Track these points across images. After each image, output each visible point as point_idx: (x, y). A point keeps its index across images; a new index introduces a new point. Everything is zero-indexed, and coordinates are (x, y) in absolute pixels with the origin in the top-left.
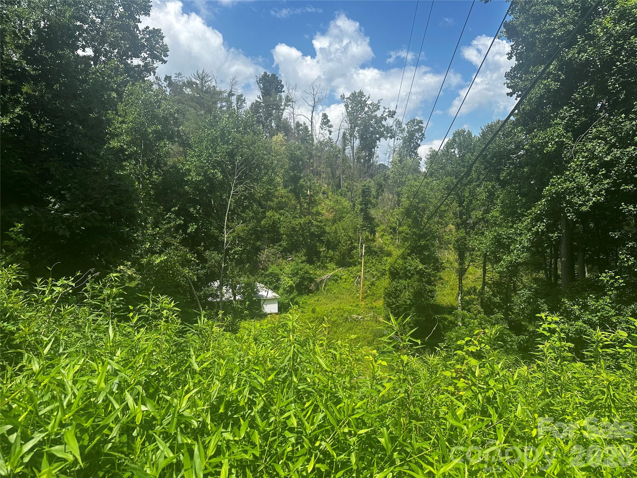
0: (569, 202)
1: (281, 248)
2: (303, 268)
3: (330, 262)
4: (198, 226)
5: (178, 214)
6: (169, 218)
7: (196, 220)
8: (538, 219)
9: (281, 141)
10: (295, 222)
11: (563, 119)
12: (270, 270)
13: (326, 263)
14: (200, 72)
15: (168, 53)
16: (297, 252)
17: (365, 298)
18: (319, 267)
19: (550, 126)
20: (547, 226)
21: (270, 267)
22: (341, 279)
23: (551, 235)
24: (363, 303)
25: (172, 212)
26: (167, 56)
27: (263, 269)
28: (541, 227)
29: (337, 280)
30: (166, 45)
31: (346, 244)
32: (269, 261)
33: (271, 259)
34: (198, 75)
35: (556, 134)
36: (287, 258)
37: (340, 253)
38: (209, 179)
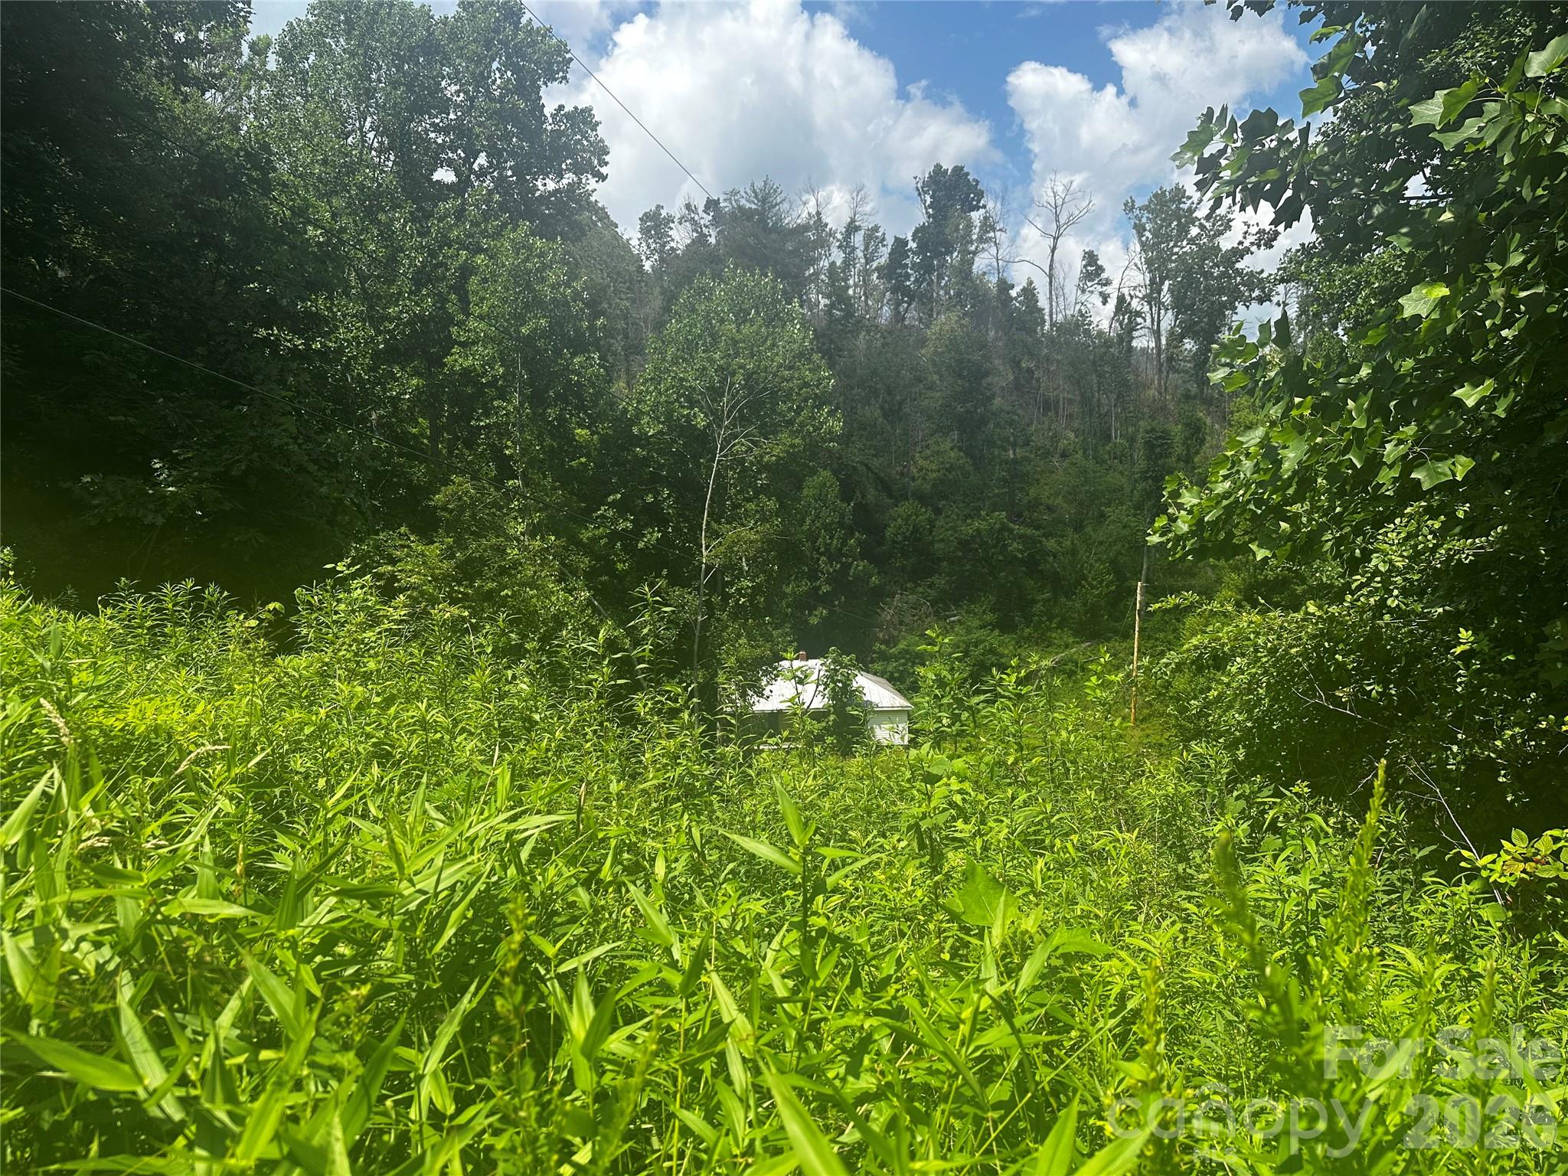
1: (933, 593)
2: (983, 641)
3: (1060, 626)
5: (622, 508)
6: (603, 516)
9: (953, 330)
10: (968, 529)
12: (902, 646)
13: (1050, 629)
14: (759, 185)
16: (972, 601)
17: (1144, 720)
18: (1028, 639)
21: (904, 638)
22: (1083, 669)
24: (1137, 733)
25: (609, 504)
26: (606, 164)
27: (886, 642)
29: (1075, 673)
31: (1101, 583)
32: (901, 623)
33: (908, 619)
34: (754, 191)
36: (949, 617)
37: (1085, 605)
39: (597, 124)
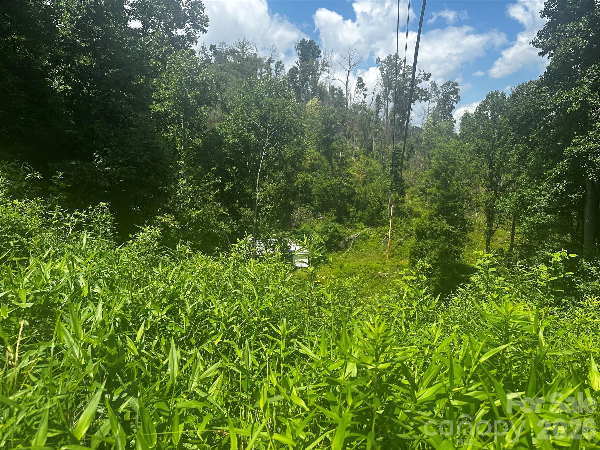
0: (591, 163)
1: (313, 208)
2: (333, 227)
3: (359, 221)
4: (234, 184)
5: (216, 174)
6: (209, 177)
7: (232, 180)
8: (558, 179)
9: (316, 105)
10: (327, 183)
11: (590, 77)
12: (302, 228)
13: (355, 222)
14: (241, 40)
15: (208, 23)
16: (328, 211)
17: (392, 257)
18: (348, 226)
19: (576, 85)
20: (567, 187)
21: (302, 225)
22: (369, 238)
23: (570, 196)
24: (390, 261)
25: (212, 172)
26: (208, 26)
27: (295, 227)
28: (561, 187)
29: (365, 239)
30: (206, 16)
31: (375, 205)
32: (301, 219)
33: (303, 218)
34: (239, 43)
35: (581, 93)
36: (318, 217)
37: (369, 213)
38: (244, 141)
39: (204, 8)
